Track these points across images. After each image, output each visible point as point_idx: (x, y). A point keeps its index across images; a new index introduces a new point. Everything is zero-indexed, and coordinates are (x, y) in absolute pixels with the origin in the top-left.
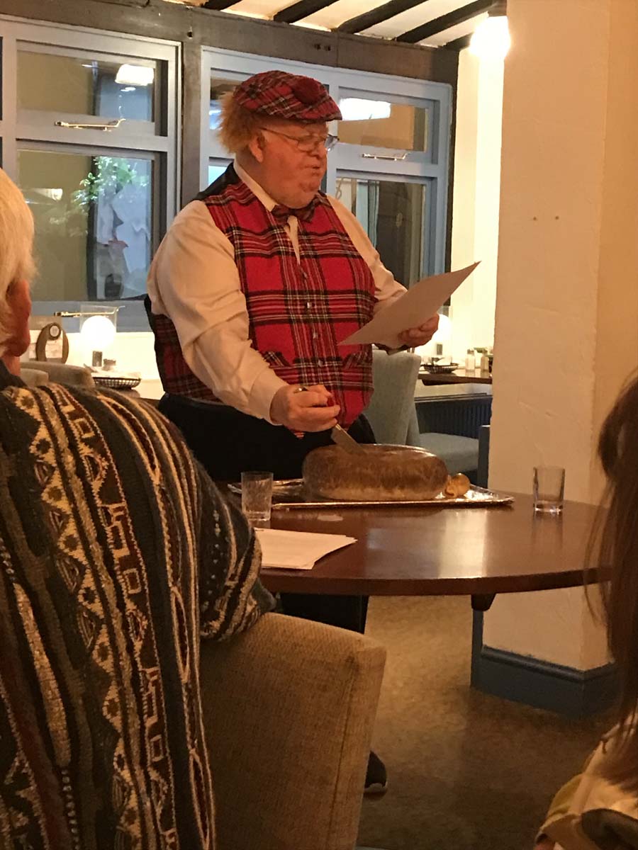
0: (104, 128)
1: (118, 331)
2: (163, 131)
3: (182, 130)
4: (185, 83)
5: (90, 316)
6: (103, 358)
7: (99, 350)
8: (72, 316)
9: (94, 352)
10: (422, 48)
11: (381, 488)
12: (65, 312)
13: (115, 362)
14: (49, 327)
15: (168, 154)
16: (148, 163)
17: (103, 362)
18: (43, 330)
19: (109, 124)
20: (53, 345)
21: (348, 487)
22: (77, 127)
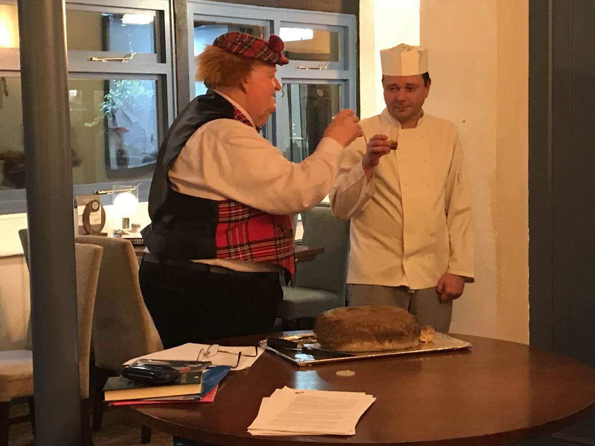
0: (122, 60)
1: (140, 201)
2: (163, 60)
3: (176, 58)
4: (176, 25)
5: (119, 193)
6: (131, 223)
7: (127, 217)
8: (106, 193)
9: (123, 218)
12: (101, 191)
13: (140, 226)
14: (92, 202)
15: (167, 76)
16: (153, 83)
17: (130, 226)
18: (87, 205)
19: (125, 57)
20: (95, 215)
21: (351, 342)
22: (104, 61)
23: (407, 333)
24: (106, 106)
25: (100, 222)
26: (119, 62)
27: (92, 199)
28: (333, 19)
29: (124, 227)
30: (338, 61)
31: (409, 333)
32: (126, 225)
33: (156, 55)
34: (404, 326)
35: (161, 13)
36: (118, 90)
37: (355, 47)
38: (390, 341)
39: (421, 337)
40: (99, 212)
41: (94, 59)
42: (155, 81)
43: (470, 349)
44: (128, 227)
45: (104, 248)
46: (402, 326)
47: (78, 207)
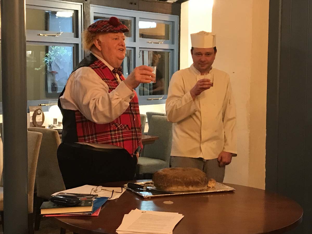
2: (77, 36)
4: (85, 18)
5: (52, 105)
7: (56, 118)
8: (45, 105)
10: (168, 3)
12: (42, 104)
14: (37, 110)
15: (79, 44)
18: (35, 111)
19: (57, 34)
20: (39, 117)
21: (172, 186)
22: (46, 36)
23: (201, 182)
24: (46, 59)
25: (41, 120)
26: (54, 37)
27: (38, 108)
28: (167, 17)
29: (54, 123)
30: (169, 40)
31: (202, 182)
32: (55, 123)
33: (73, 33)
34: (200, 178)
35: (76, 12)
36: (53, 51)
37: (178, 32)
38: (192, 186)
39: (209, 184)
40: (41, 115)
41: (40, 34)
42: (72, 47)
43: (234, 191)
44: (56, 123)
45: (43, 134)
46: (198, 179)
47: (30, 112)
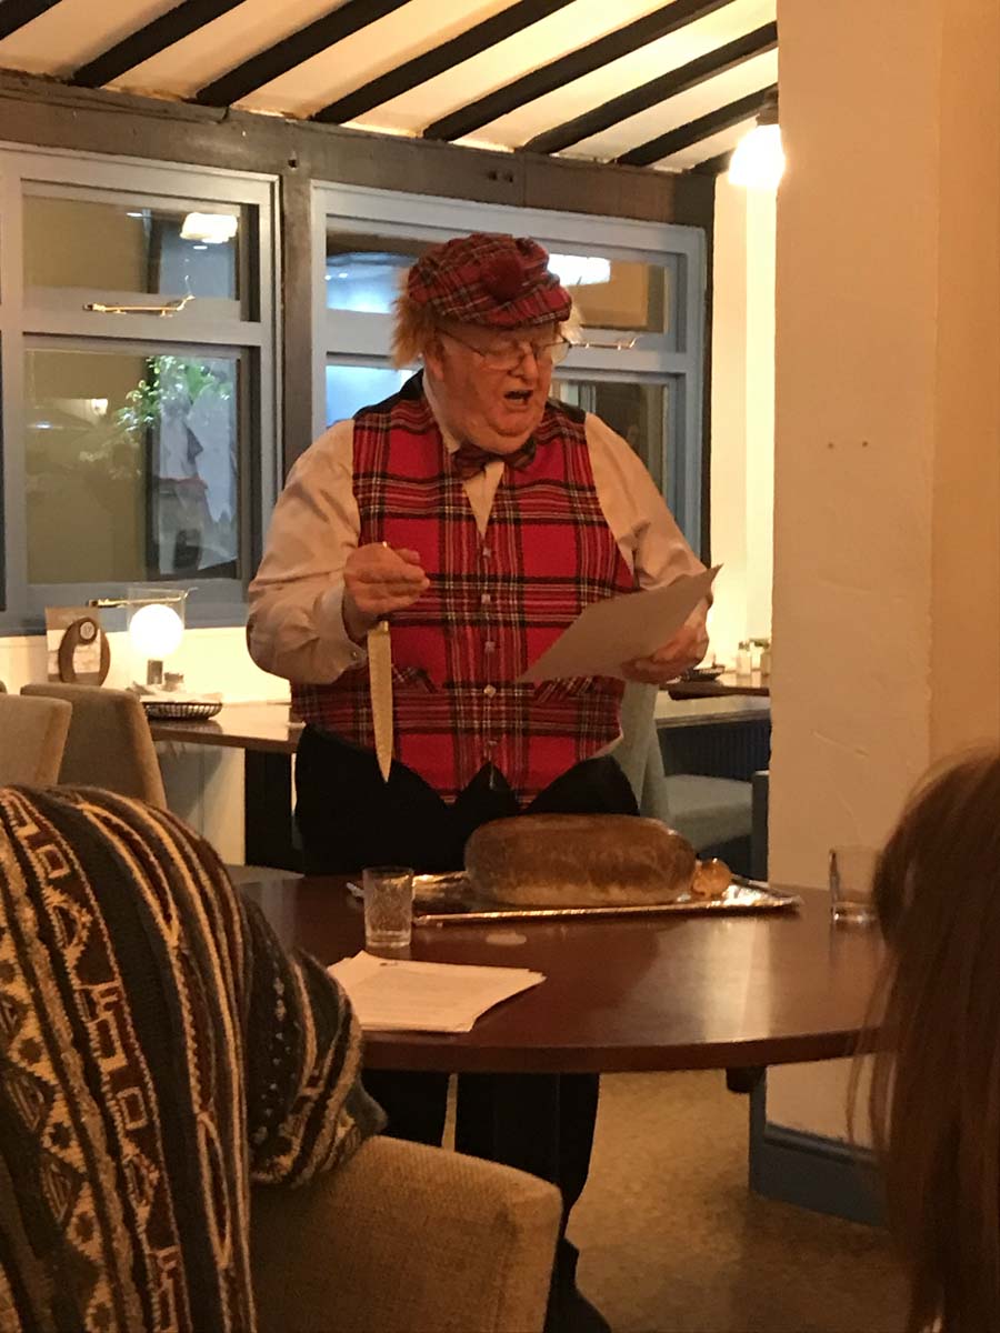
0: (161, 311)
1: (187, 627)
2: (252, 314)
3: (283, 312)
4: (287, 238)
5: (142, 605)
6: (165, 670)
7: (156, 658)
8: (115, 606)
9: (149, 662)
10: (659, 174)
11: (590, 885)
12: (104, 599)
13: (182, 677)
14: (80, 623)
15: (262, 349)
16: (231, 365)
17: (163, 678)
18: (69, 629)
19: (168, 305)
20: (86, 652)
22: (118, 312)
23: (659, 870)
24: (128, 415)
25: (96, 668)
26: (154, 317)
27: (83, 617)
28: (649, 236)
29: (150, 681)
30: (660, 330)
32: (155, 677)
33: (239, 303)
35: (250, 213)
37: (703, 301)
40: (96, 646)
41: (96, 307)
42: (234, 361)
44: (160, 682)
47: (48, 632)
